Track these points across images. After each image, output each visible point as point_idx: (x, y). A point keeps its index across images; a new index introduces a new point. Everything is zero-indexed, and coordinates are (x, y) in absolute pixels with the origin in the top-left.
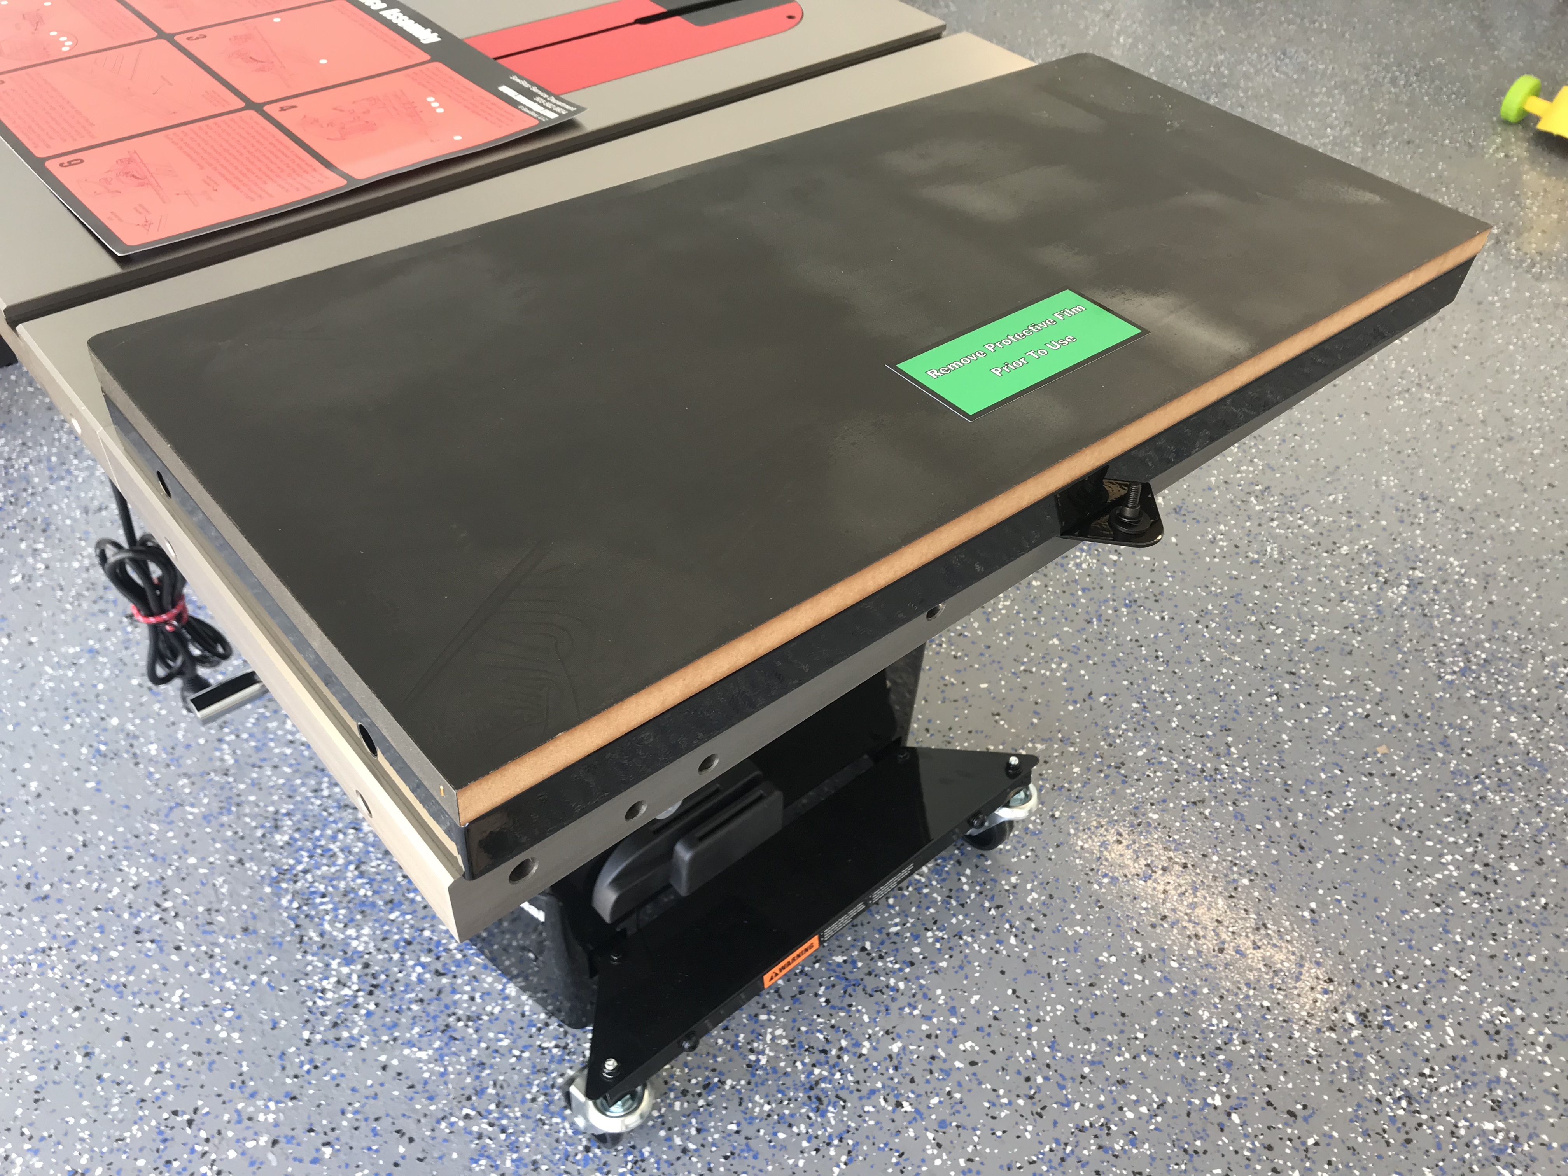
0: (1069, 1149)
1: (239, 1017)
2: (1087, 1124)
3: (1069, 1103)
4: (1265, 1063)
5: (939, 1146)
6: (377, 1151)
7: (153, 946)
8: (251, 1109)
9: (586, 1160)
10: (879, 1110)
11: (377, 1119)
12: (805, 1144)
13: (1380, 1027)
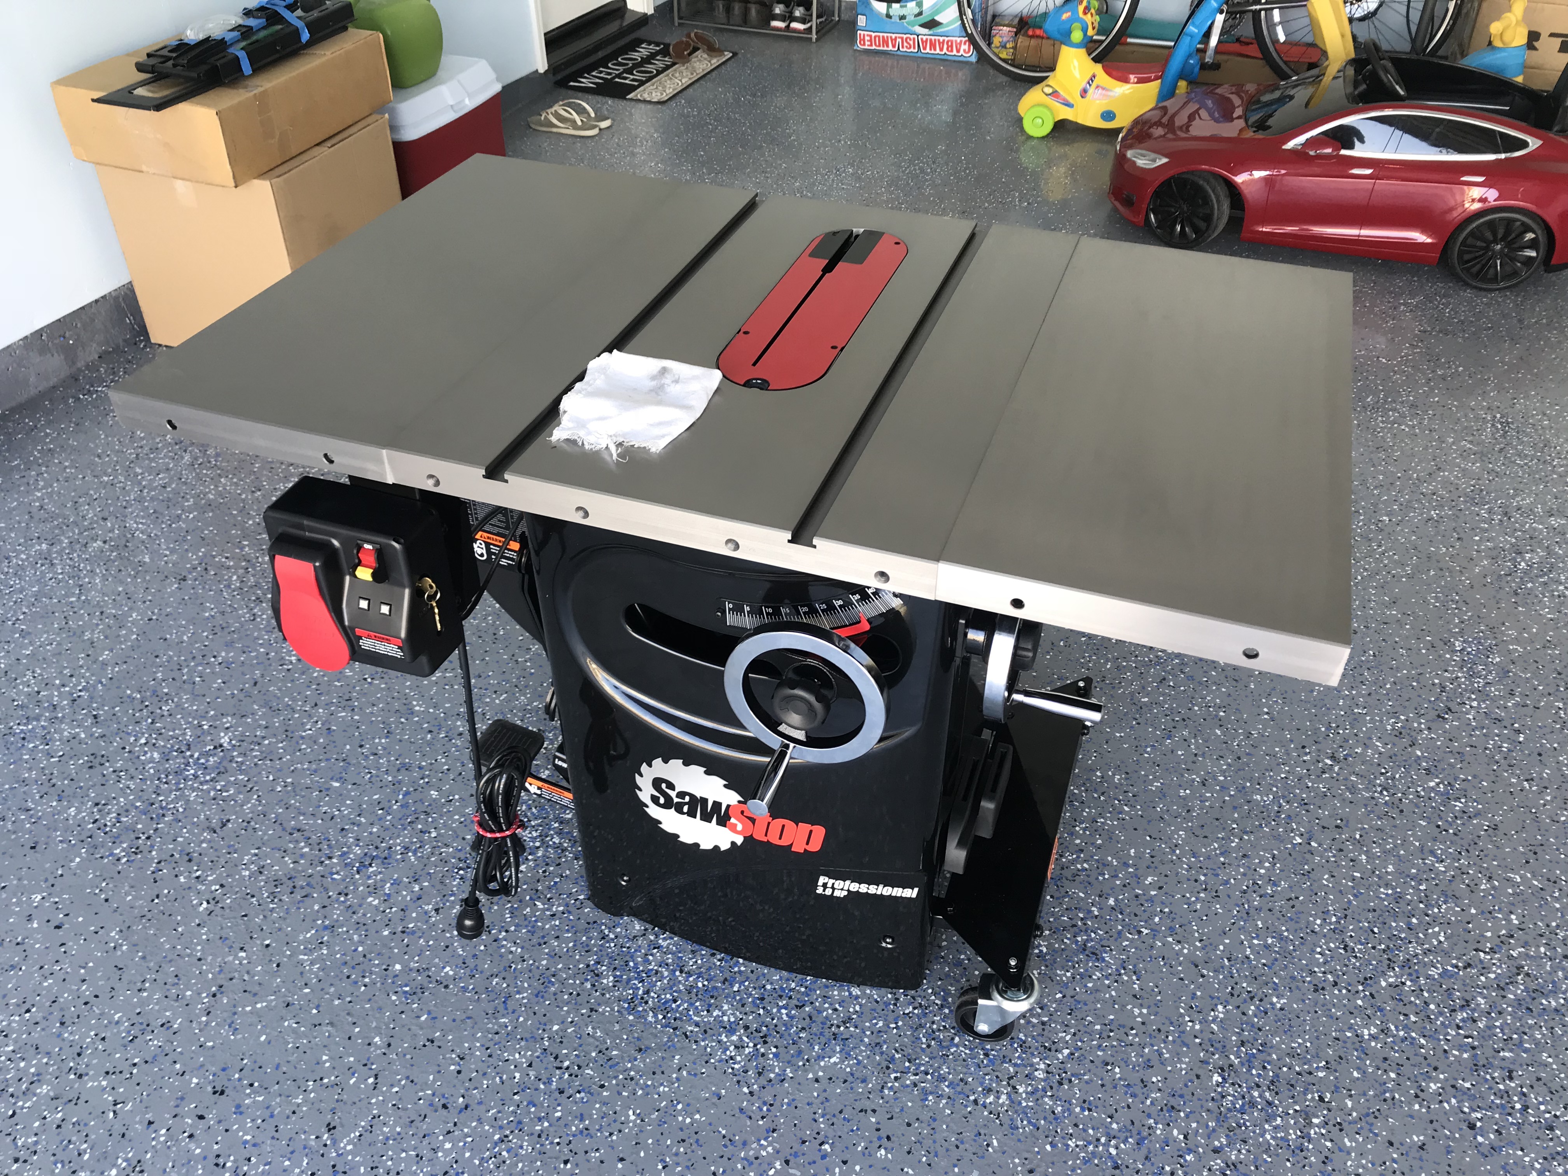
0: (1246, 906)
1: (688, 1105)
2: (1245, 888)
3: (1227, 882)
4: (1306, 807)
5: (1179, 942)
6: (858, 1129)
7: (583, 1094)
8: (751, 1153)
9: (990, 1060)
10: (1132, 941)
11: (841, 1112)
12: (1107, 982)
13: (1346, 759)
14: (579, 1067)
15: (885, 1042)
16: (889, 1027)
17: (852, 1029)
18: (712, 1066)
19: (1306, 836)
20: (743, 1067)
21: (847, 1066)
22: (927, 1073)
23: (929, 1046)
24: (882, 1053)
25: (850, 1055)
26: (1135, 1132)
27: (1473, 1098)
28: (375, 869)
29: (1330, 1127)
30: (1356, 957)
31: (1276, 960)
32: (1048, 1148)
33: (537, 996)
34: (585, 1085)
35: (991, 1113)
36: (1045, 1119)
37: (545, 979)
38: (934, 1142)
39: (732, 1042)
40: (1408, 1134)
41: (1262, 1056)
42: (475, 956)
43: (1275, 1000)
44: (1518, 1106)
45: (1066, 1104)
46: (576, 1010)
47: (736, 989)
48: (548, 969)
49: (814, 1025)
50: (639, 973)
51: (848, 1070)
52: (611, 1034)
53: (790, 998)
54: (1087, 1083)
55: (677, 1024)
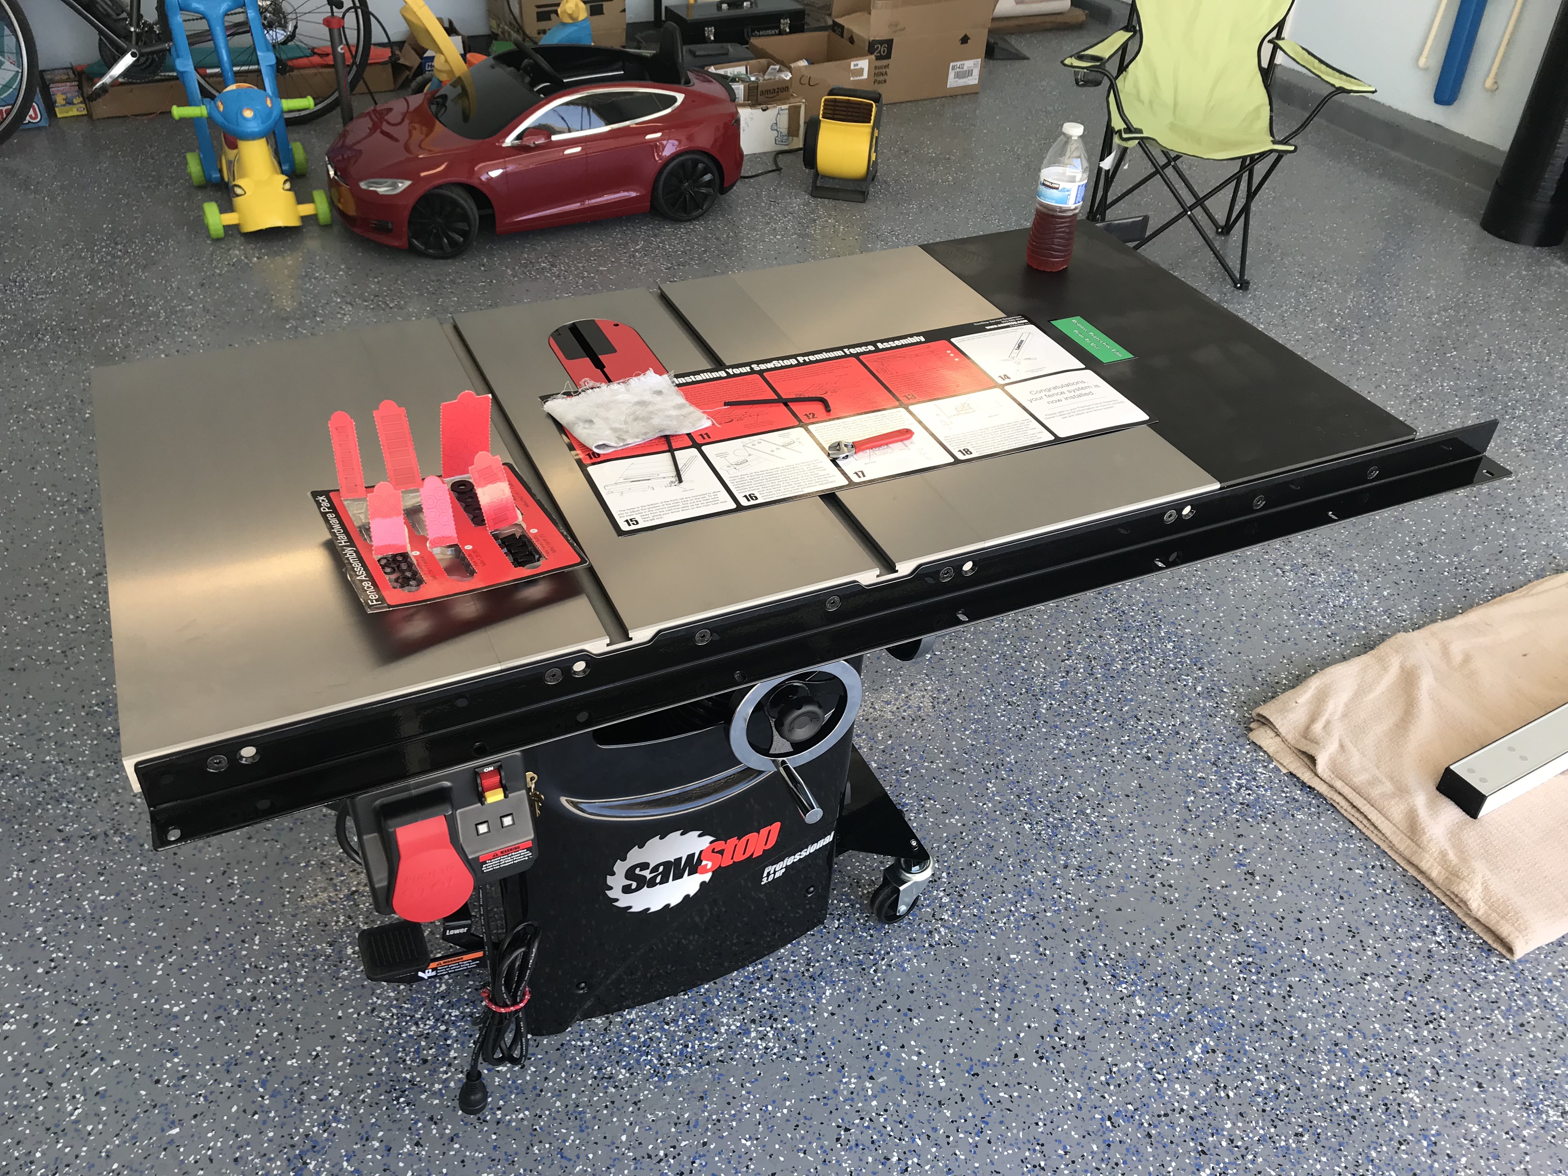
6: (888, 1021)
14: (674, 1147)
15: (845, 956)
16: (836, 944)
17: (817, 964)
18: (761, 1064)
20: (779, 1047)
21: (840, 989)
22: (888, 953)
23: (871, 936)
24: (850, 964)
25: (834, 982)
27: (1135, 743)
28: (314, 1163)
29: (1097, 809)
30: (1018, 706)
31: (986, 736)
32: (993, 937)
33: (582, 1131)
34: (693, 1154)
35: (945, 945)
36: (974, 923)
37: (574, 1114)
38: (935, 989)
39: (754, 1038)
40: (1129, 785)
41: (1033, 797)
42: (495, 1147)
43: (1008, 759)
45: (976, 905)
46: (624, 1113)
47: (717, 1003)
48: (567, 1106)
49: (792, 982)
50: (638, 1050)
51: (843, 991)
52: (668, 1106)
53: (758, 978)
54: (973, 884)
55: (706, 1059)
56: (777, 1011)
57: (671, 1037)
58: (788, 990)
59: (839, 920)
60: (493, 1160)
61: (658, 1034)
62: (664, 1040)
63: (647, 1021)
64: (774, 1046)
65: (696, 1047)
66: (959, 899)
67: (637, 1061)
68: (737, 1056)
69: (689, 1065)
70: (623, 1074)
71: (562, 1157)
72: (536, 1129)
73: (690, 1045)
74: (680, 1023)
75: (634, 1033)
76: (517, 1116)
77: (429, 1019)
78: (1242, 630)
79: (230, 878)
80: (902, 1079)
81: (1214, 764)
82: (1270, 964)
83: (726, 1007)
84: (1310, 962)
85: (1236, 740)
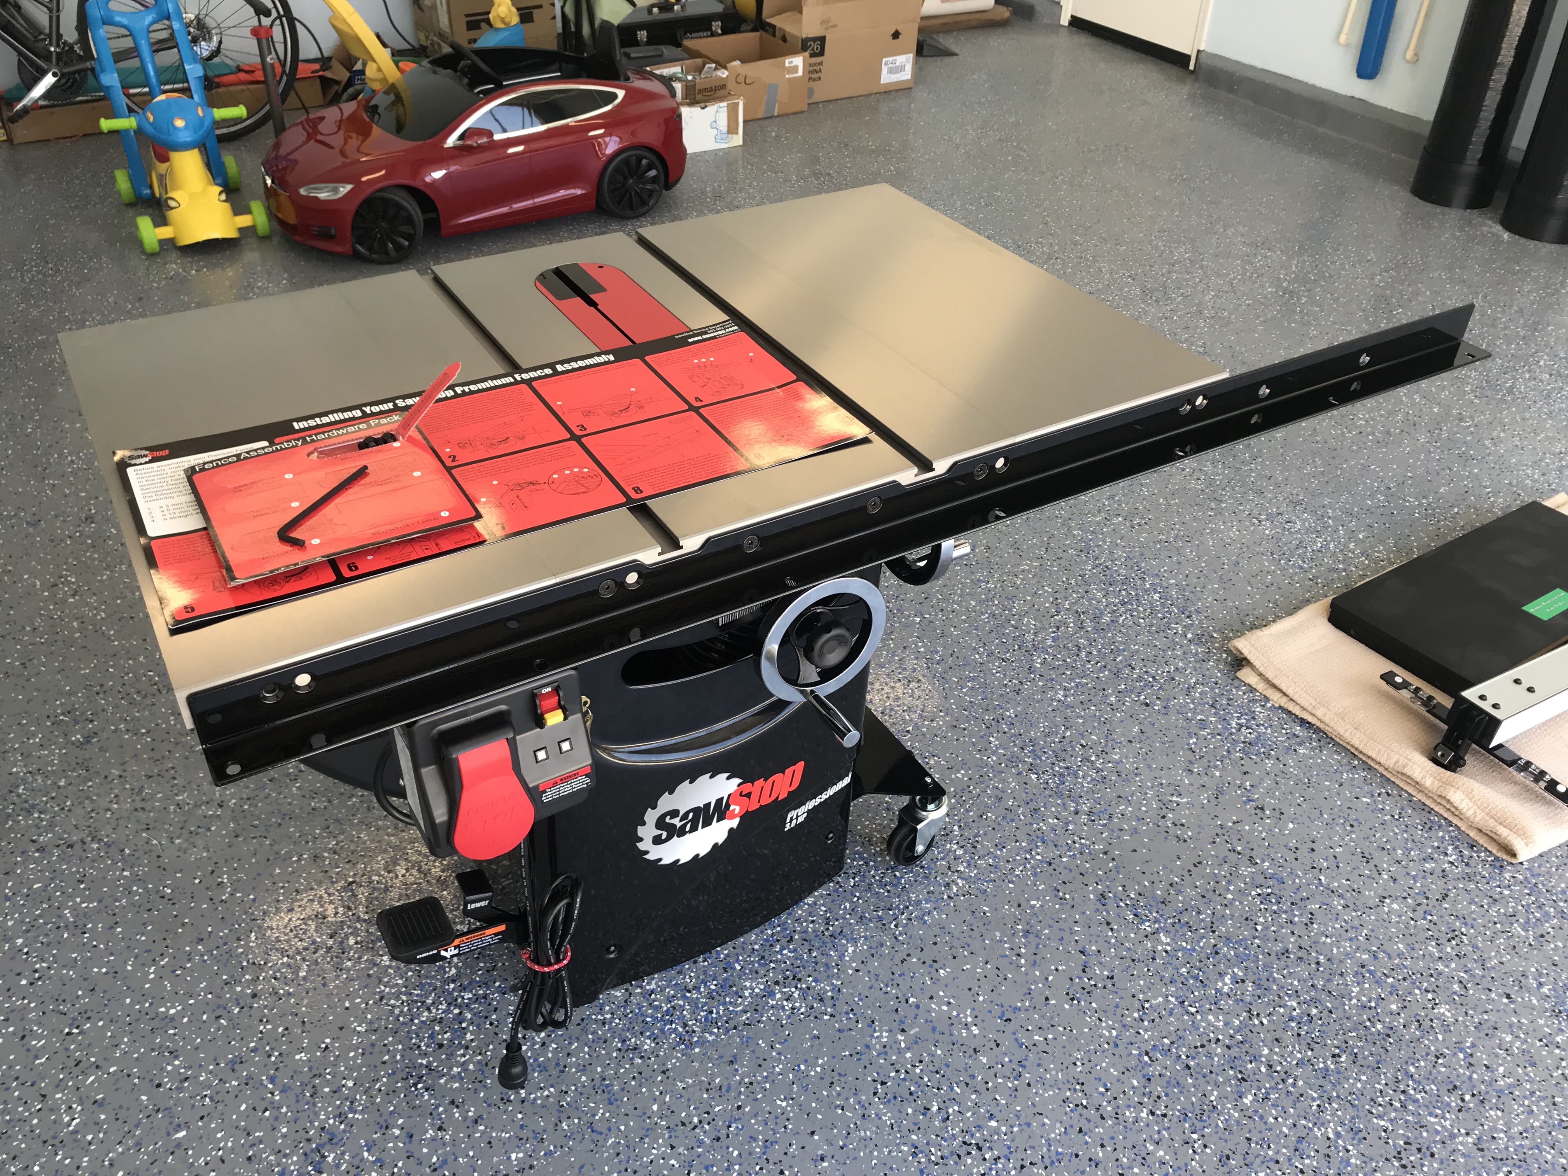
1: (806, 1061)
6: (914, 973)
7: (734, 1125)
8: (878, 1047)
11: (893, 974)
14: (708, 1113)
15: (864, 913)
16: (854, 902)
17: (837, 923)
18: (788, 1025)
19: (918, 614)
20: (806, 1007)
21: (862, 946)
22: (908, 907)
23: (889, 892)
24: (870, 920)
25: (855, 939)
26: (1035, 838)
27: (1132, 691)
29: (1101, 756)
30: (1013, 662)
31: (984, 692)
32: (1011, 885)
33: (611, 1104)
34: (728, 1119)
35: (964, 896)
36: (991, 872)
37: (601, 1087)
38: (959, 939)
39: (779, 1000)
40: (1131, 731)
41: (1036, 748)
42: (522, 1126)
43: (1008, 714)
44: (1151, 679)
45: (991, 855)
46: (653, 1083)
47: (738, 968)
48: (593, 1080)
49: (812, 942)
50: (662, 1020)
51: (865, 947)
52: (699, 1073)
53: (778, 941)
54: (985, 835)
55: (732, 1024)
56: (800, 972)
57: (694, 1003)
58: (810, 950)
59: (854, 878)
60: (521, 1139)
61: (681, 1003)
62: (688, 1007)
63: (667, 990)
64: (801, 1006)
65: (721, 1012)
66: (973, 850)
67: (662, 1030)
68: (764, 1018)
69: (716, 1030)
70: (648, 1045)
71: (593, 1131)
72: (563, 1106)
73: (715, 1011)
74: (702, 989)
75: (656, 1003)
76: (542, 1094)
77: (441, 1004)
78: (1225, 578)
79: (219, 877)
80: (934, 1029)
81: (1212, 706)
82: (1289, 895)
83: (747, 971)
84: (1329, 889)
85: (1231, 682)
